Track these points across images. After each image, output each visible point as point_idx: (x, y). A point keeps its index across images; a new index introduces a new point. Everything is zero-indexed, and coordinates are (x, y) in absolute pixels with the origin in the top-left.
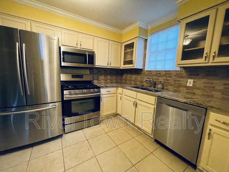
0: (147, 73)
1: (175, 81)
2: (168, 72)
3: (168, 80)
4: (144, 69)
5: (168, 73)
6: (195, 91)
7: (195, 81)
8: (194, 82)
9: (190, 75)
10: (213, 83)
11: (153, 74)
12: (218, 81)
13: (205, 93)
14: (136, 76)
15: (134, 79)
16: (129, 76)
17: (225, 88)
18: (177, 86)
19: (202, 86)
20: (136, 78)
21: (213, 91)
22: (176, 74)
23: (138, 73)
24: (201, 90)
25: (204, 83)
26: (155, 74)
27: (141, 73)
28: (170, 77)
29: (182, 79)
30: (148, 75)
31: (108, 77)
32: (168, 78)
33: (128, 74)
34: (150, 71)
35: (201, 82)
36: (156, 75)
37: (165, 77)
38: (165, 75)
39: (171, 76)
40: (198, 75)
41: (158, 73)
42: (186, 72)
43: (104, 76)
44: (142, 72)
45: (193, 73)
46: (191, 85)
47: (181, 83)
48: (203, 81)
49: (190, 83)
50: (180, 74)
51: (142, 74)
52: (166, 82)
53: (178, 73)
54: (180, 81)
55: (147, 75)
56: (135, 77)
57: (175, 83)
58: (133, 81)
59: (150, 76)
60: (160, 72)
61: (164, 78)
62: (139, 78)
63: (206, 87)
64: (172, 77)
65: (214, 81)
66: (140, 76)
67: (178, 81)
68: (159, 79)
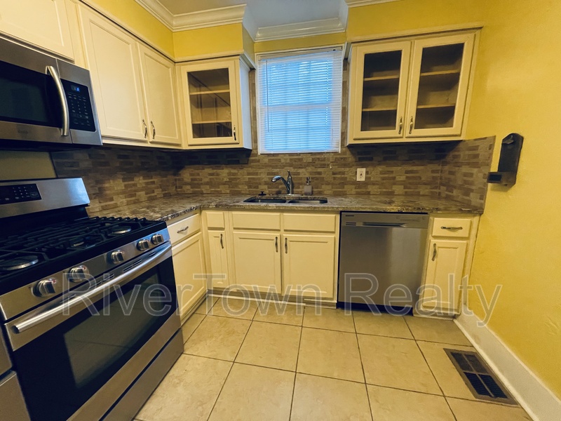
0: (266, 160)
1: (334, 174)
2: (318, 156)
3: (320, 173)
4: (257, 149)
5: (317, 159)
6: (370, 188)
7: (368, 169)
8: (367, 173)
9: (360, 159)
10: (392, 172)
11: (283, 161)
12: (399, 168)
13: (384, 190)
14: (233, 171)
15: (225, 180)
16: (208, 170)
17: (407, 177)
18: (339, 184)
19: (379, 179)
20: (234, 174)
21: (394, 184)
22: (336, 158)
23: (237, 162)
24: (378, 186)
25: (381, 173)
26: (288, 161)
27: (248, 160)
28: (323, 166)
29: (347, 169)
30: (270, 166)
31: (136, 179)
32: (319, 170)
33: (201, 166)
34: (274, 155)
35: (378, 171)
36: (291, 165)
37: (313, 168)
38: (312, 163)
39: (325, 165)
40: (371, 159)
41: (297, 160)
42: (353, 154)
43: (124, 180)
44: (251, 158)
45: (364, 156)
46: (363, 179)
47: (346, 178)
48: (380, 169)
49: (361, 174)
50: (342, 158)
51: (252, 164)
52: (317, 179)
53: (338, 156)
54: (343, 173)
55: (266, 166)
56: (229, 174)
57: (334, 178)
58: (225, 184)
59: (276, 167)
60: (300, 157)
61: (310, 169)
62: (243, 174)
63: (383, 179)
64: (328, 165)
65: (394, 169)
66: (245, 170)
67: (340, 173)
68: (298, 174)
